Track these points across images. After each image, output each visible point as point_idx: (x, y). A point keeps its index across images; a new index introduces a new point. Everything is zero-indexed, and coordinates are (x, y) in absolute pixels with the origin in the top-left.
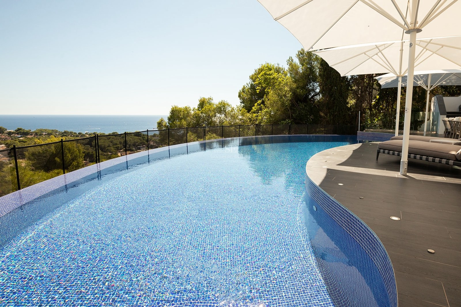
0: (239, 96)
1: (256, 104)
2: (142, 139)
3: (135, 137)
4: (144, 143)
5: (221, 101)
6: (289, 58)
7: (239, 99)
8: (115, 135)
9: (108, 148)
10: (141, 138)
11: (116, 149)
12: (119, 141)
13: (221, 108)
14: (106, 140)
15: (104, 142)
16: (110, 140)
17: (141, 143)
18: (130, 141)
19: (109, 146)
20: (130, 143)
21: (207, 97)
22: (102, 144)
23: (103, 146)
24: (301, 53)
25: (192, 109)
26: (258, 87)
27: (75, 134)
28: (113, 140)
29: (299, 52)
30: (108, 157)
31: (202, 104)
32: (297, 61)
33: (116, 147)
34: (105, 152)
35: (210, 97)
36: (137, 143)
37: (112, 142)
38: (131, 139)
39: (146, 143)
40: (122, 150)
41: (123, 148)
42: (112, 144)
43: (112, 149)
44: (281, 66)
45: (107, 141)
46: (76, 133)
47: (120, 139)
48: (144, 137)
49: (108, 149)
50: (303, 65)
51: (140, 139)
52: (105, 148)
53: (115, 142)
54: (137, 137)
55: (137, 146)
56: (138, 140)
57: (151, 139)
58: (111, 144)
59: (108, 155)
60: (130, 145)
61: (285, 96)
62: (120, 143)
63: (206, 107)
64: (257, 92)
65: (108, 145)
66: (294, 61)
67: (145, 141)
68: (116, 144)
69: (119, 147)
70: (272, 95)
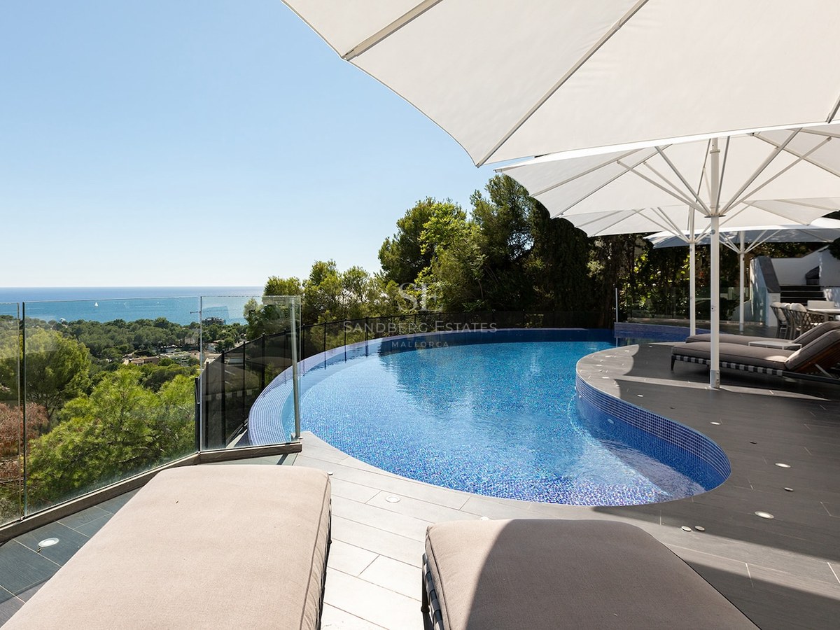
0: (382, 257)
1: (420, 274)
2: (170, 332)
3: (157, 329)
4: (174, 340)
5: (352, 267)
6: (474, 193)
7: (380, 261)
8: (118, 323)
9: (106, 349)
10: (167, 331)
11: (121, 352)
12: (126, 337)
13: (354, 280)
14: (102, 334)
15: (98, 339)
16: (109, 335)
17: (167, 340)
18: (148, 335)
19: (107, 347)
20: (146, 340)
21: (325, 260)
22: (95, 343)
23: (97, 345)
24: (495, 183)
25: (302, 283)
26: (424, 245)
27: (43, 324)
28: (115, 334)
29: (490, 182)
30: (105, 367)
31: (319, 273)
32: (487, 196)
33: (120, 349)
34: (99, 357)
35: (330, 261)
36: (160, 340)
37: (112, 339)
38: (150, 333)
39: (176, 340)
40: (131, 355)
41: (133, 349)
42: (113, 341)
43: (112, 352)
44: (453, 203)
45: (105, 336)
46: (44, 322)
47: (127, 333)
48: (174, 330)
49: (105, 353)
50: (499, 203)
51: (166, 333)
52: (100, 349)
53: (119, 338)
54: (161, 329)
55: (160, 347)
56: (162, 335)
57: (187, 333)
58: (111, 343)
59: (105, 363)
60: (146, 345)
61: (472, 259)
62: (129, 340)
63: (328, 279)
64: (421, 252)
65: (105, 344)
66: (482, 197)
67: (174, 337)
68: (121, 342)
69: (126, 347)
70: (446, 258)
